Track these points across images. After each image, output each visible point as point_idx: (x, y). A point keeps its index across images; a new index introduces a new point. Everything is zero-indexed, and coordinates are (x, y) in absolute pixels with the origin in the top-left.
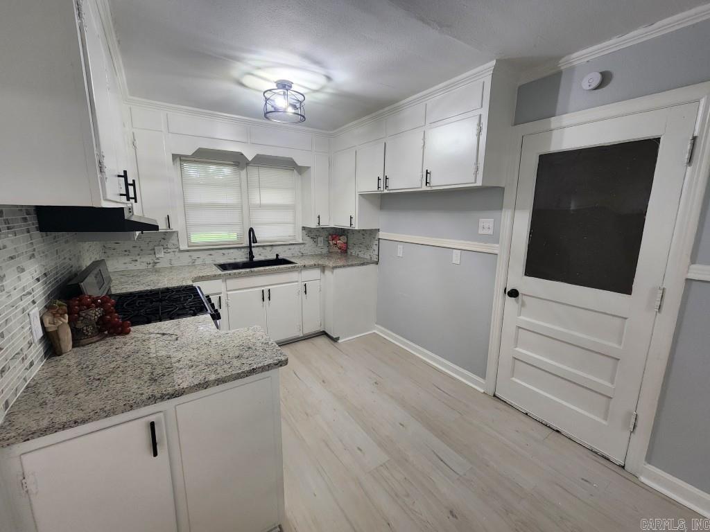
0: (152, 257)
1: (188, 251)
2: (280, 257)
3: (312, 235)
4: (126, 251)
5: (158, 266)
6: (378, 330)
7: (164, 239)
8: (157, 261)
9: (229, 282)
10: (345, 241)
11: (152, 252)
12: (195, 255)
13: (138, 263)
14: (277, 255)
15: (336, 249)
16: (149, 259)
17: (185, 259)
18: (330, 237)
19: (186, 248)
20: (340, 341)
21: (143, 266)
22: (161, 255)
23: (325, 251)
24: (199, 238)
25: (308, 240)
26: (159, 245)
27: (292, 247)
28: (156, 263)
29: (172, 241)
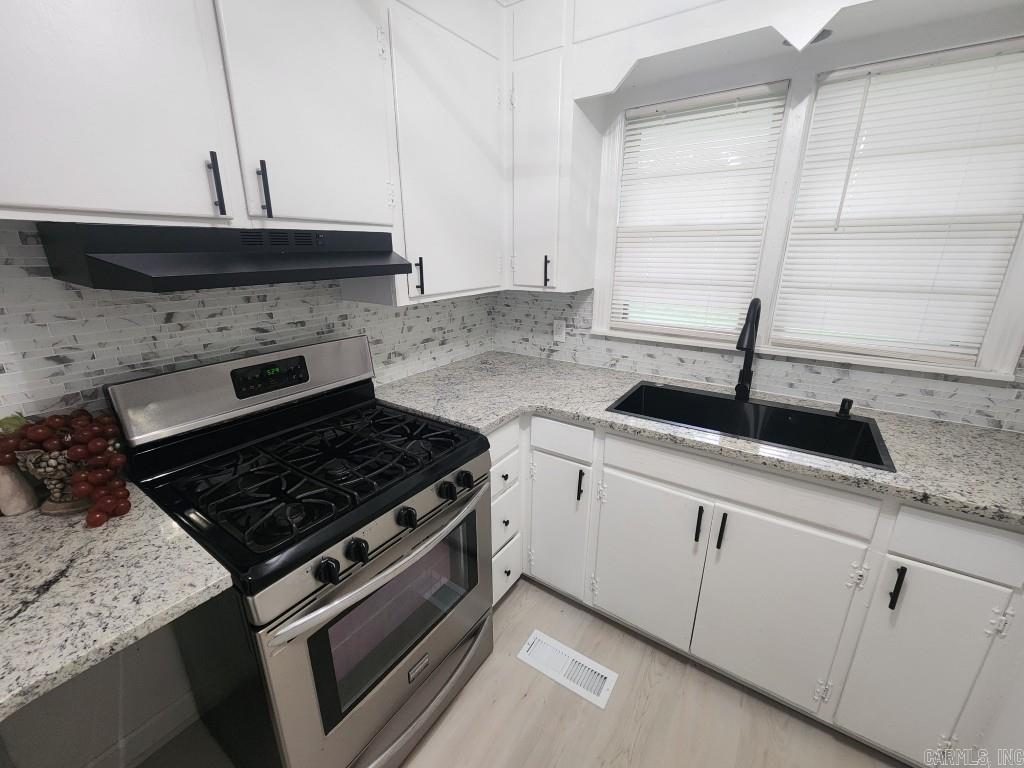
0: (547, 337)
1: (607, 338)
2: (855, 412)
4: (516, 321)
5: (555, 357)
7: (570, 306)
8: (555, 348)
11: (548, 329)
12: (619, 350)
13: (528, 345)
14: (846, 405)
16: (542, 341)
17: (598, 355)
19: (604, 330)
21: (533, 352)
22: (561, 337)
26: (560, 319)
28: (553, 351)
29: (582, 312)
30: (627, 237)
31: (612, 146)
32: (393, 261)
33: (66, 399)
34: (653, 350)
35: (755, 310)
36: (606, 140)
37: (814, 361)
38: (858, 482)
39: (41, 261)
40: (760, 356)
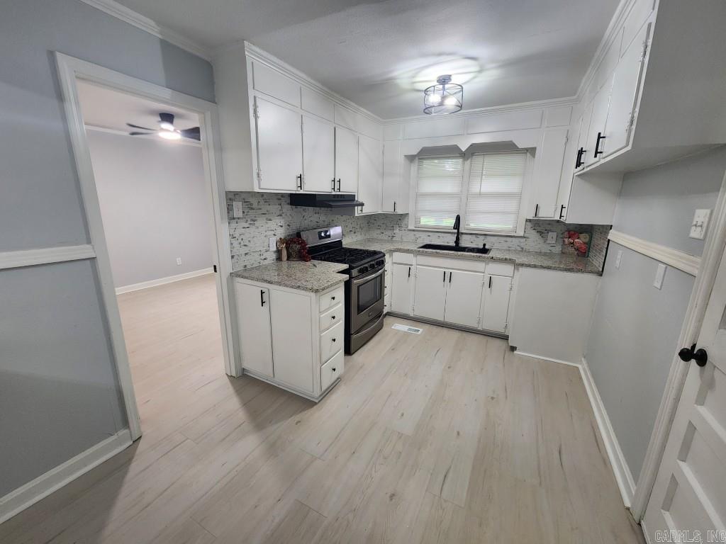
0: (391, 232)
1: (414, 230)
2: (486, 247)
3: (539, 229)
4: (378, 226)
5: (394, 239)
6: (582, 367)
7: (400, 219)
8: (394, 235)
9: (419, 257)
10: (587, 240)
11: (391, 228)
12: (418, 234)
13: (383, 235)
14: (484, 245)
15: (571, 250)
16: (389, 233)
17: (411, 236)
18: (566, 233)
19: (412, 228)
20: (515, 352)
21: (386, 238)
22: (397, 231)
23: (558, 249)
24: (427, 221)
25: (533, 235)
26: (397, 224)
27: (508, 239)
28: (393, 237)
29: (404, 222)
30: (419, 196)
31: (414, 167)
32: (355, 203)
33: (288, 236)
34: (430, 234)
35: (458, 218)
36: (412, 164)
37: (477, 234)
38: (479, 257)
39: (289, 201)
40: (462, 233)
